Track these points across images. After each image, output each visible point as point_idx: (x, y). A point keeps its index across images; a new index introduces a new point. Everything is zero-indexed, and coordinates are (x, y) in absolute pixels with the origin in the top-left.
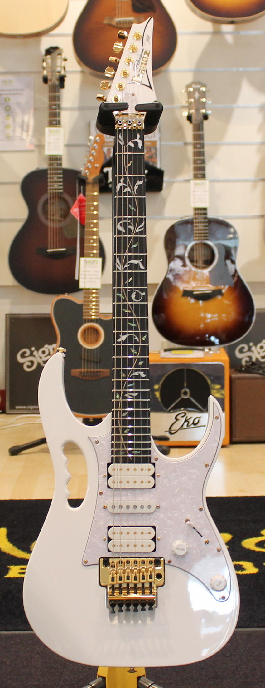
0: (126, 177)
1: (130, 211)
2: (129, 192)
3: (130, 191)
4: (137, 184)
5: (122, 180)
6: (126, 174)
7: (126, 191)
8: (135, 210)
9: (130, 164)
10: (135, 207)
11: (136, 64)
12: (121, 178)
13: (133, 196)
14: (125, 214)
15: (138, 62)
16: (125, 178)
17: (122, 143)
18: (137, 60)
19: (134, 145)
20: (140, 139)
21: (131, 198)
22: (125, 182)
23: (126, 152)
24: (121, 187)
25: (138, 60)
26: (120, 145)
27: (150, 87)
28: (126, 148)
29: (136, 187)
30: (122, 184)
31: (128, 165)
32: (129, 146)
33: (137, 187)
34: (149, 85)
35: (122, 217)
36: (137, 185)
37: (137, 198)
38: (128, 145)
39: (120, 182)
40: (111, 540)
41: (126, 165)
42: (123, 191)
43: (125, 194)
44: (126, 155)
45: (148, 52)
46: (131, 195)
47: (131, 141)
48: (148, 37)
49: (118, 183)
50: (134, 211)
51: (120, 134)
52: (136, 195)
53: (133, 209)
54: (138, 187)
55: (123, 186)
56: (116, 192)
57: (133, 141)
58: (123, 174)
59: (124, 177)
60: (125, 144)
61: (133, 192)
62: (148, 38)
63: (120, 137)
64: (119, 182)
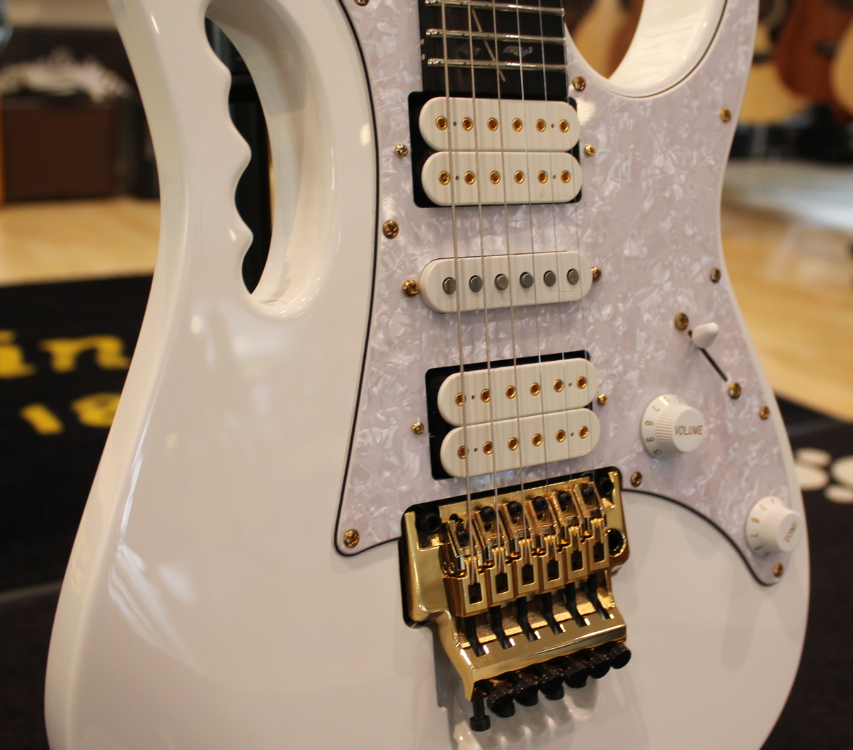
40: (449, 427)
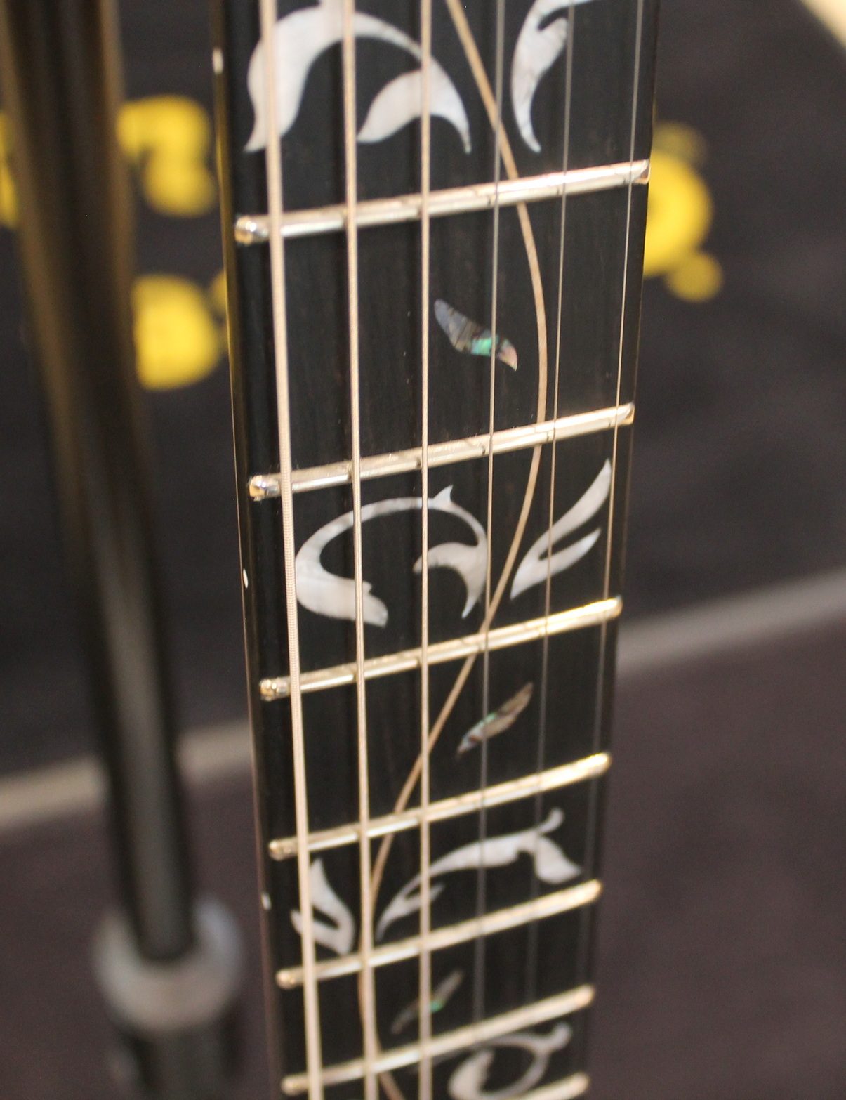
3: (455, 113)
10: (523, 338)
13: (500, 176)
24: (330, 59)
29: (536, 52)
36: (545, 23)
37: (541, 206)
46: (472, 178)
52: (529, 165)
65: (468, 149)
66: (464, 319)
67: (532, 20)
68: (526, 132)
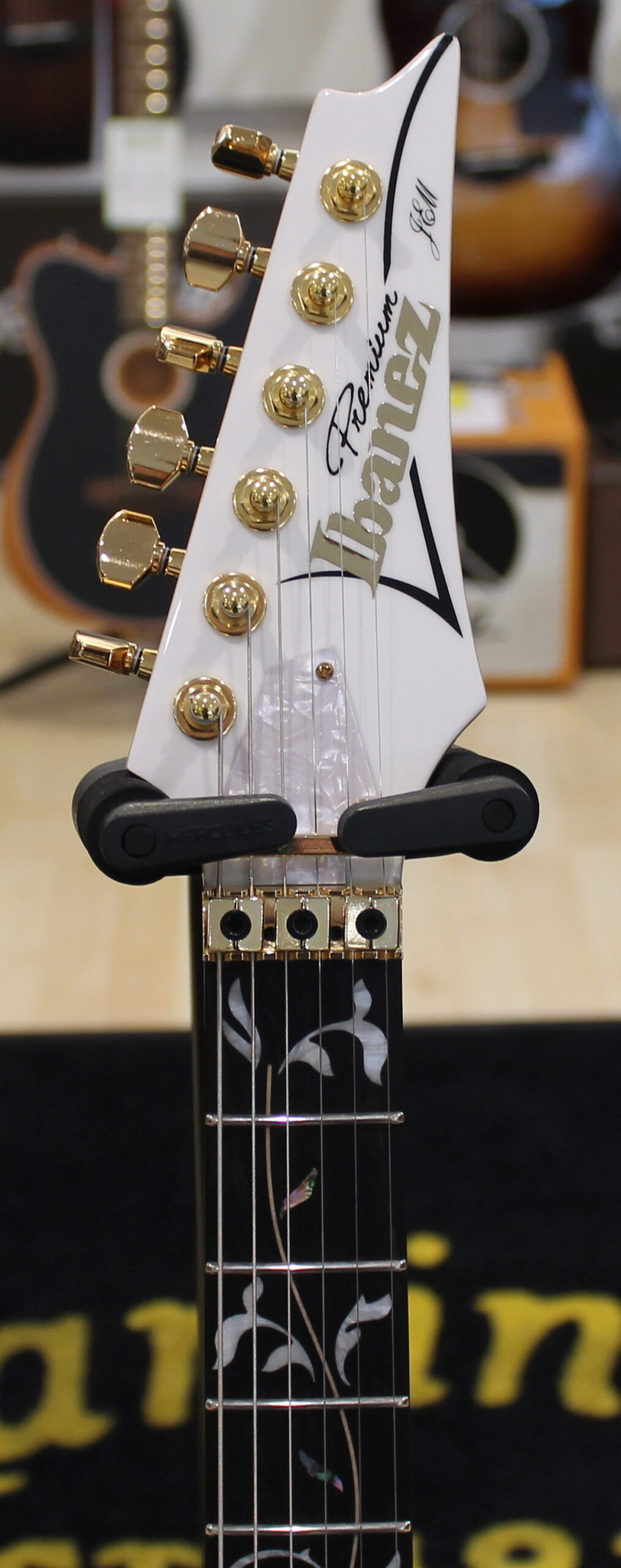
0: (282, 1275)
1: (307, 1486)
2: (297, 1368)
3: (308, 1364)
4: (350, 1320)
5: (252, 1294)
6: (278, 1260)
7: (282, 1364)
8: (339, 1484)
9: (306, 1192)
10: (341, 1468)
11: (342, 420)
12: (245, 1279)
13: (330, 1395)
14: (274, 1513)
15: (357, 405)
16: (273, 1282)
17: (252, 1050)
18: (350, 386)
19: (334, 1065)
20: (373, 1017)
21: (316, 1412)
22: (269, 1305)
23: (278, 1110)
24: (246, 1338)
25: (359, 382)
26: (236, 1061)
27: (442, 606)
28: (278, 1081)
29: (346, 1341)
30: (250, 1320)
31: (293, 1200)
32: (301, 1069)
33: (355, 1335)
34: (432, 590)
35: (255, 1529)
36: (350, 1328)
37: (351, 1411)
38: (288, 1060)
39: (242, 1310)
41: (280, 1203)
42: (262, 1361)
43: (273, 1385)
44: (278, 1129)
45: (425, 317)
46: (316, 1394)
47: (312, 1035)
48: (425, 194)
49: (226, 1316)
50: (332, 1488)
51: (237, 985)
52: (345, 1393)
53: (324, 1476)
54: (363, 1340)
55: (260, 1329)
56: (216, 1372)
57: (325, 1034)
58: (261, 1260)
59: (264, 1276)
60: (272, 1052)
61: (326, 1369)
62: (424, 206)
63: (238, 1010)
64: (235, 1307)
65: (314, 1380)
66: (314, 1462)
67: (344, 1326)
68: (343, 1377)
